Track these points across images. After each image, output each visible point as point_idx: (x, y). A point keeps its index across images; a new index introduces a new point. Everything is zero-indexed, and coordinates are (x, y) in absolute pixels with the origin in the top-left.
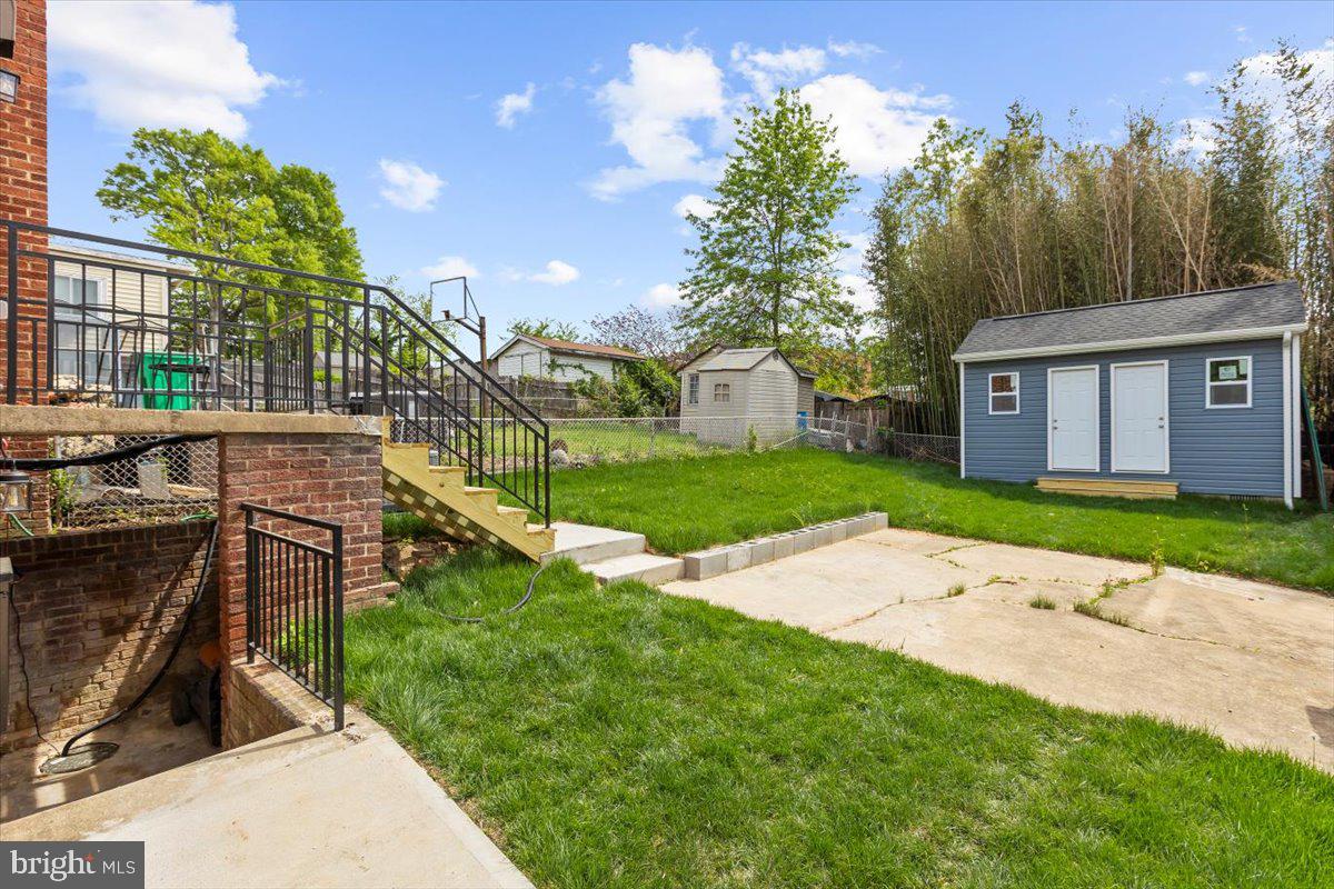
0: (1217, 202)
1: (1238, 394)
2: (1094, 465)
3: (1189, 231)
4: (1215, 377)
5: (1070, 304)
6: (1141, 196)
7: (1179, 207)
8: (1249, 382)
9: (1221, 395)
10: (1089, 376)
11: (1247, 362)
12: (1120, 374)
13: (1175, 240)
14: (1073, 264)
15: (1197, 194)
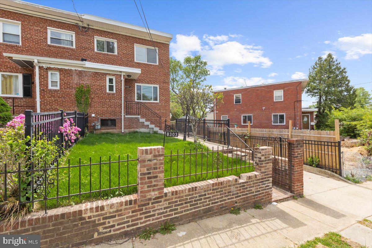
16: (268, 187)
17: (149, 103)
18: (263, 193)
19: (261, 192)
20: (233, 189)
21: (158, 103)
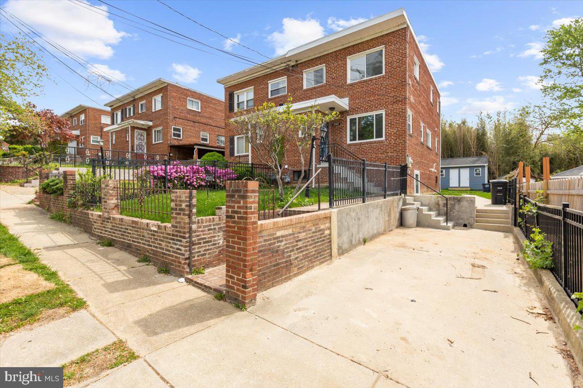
0: (478, 138)
1: (479, 174)
2: (458, 186)
3: (473, 143)
4: (476, 171)
5: (452, 157)
6: (464, 135)
7: (471, 139)
8: (480, 172)
9: (477, 174)
10: (457, 171)
11: (480, 169)
12: (461, 170)
13: (470, 145)
14: (451, 148)
15: (474, 135)
16: (179, 251)
17: (367, 143)
18: (172, 256)
19: (171, 253)
20: (145, 233)
21: (382, 142)
